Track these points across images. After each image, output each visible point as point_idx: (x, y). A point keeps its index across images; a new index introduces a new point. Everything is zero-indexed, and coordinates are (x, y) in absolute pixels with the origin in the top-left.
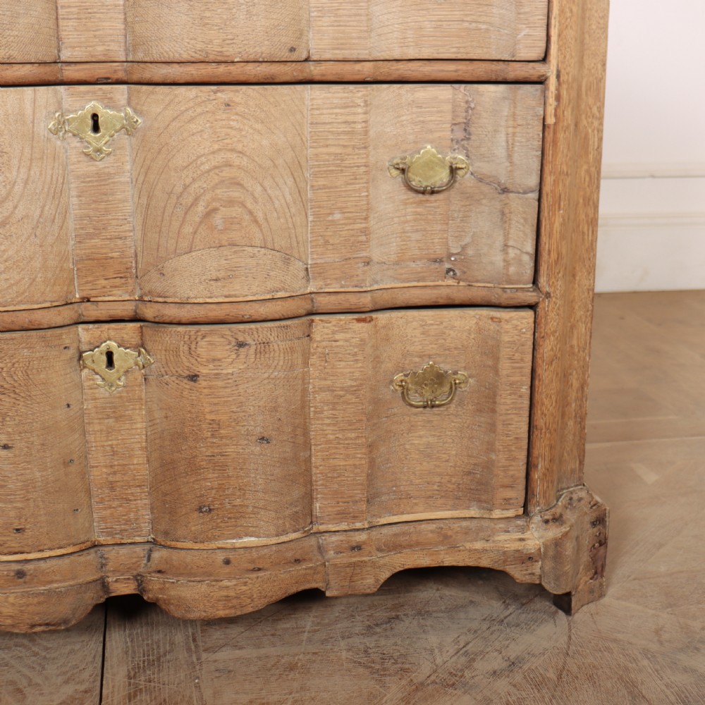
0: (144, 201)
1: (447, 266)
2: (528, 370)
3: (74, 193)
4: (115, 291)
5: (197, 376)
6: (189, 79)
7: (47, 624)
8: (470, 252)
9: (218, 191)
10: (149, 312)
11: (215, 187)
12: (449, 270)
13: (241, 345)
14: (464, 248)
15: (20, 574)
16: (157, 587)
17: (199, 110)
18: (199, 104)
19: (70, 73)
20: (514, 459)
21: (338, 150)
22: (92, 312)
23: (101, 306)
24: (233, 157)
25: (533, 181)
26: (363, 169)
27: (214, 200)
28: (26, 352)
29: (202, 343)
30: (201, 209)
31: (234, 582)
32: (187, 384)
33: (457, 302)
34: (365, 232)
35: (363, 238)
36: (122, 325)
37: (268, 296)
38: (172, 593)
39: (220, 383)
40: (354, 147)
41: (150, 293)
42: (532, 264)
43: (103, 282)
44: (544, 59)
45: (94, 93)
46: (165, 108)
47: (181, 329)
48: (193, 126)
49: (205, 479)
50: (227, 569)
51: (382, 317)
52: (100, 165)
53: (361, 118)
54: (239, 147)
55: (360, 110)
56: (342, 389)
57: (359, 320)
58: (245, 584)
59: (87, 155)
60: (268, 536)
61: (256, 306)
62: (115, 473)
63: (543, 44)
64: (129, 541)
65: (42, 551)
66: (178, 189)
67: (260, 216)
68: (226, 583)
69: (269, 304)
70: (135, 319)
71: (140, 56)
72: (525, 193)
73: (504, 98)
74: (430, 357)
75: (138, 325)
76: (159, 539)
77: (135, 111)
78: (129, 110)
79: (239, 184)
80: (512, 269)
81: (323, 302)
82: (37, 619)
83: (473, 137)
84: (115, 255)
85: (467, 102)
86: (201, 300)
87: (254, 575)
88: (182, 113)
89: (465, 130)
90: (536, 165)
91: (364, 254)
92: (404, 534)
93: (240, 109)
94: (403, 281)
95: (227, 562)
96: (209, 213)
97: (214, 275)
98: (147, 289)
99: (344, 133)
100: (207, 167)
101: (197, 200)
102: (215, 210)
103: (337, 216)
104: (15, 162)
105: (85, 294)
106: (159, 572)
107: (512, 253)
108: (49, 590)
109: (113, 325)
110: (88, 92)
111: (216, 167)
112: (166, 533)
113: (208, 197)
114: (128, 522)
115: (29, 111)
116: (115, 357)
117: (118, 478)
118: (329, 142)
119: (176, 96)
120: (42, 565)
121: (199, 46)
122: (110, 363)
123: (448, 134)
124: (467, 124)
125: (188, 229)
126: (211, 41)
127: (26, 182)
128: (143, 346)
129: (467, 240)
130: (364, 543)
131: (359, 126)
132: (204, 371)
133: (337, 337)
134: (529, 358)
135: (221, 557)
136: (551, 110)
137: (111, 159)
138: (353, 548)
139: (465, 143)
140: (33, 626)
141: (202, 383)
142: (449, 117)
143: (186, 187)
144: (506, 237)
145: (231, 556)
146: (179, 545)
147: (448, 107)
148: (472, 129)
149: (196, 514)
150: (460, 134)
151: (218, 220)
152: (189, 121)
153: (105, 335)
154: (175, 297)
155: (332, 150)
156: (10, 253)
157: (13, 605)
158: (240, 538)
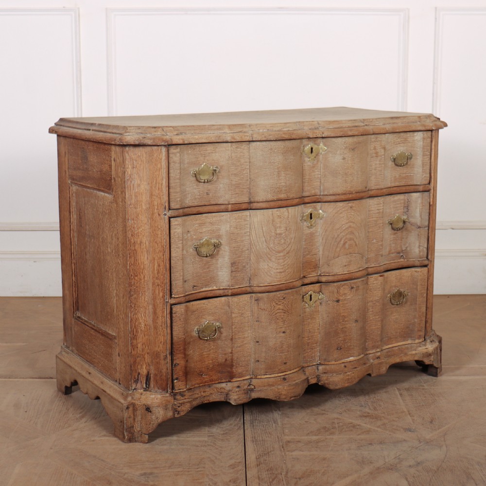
0: (324, 241)
1: (401, 254)
2: (426, 288)
3: (304, 240)
4: (313, 273)
5: (339, 300)
6: (341, 200)
7: (295, 396)
8: (408, 249)
9: (347, 236)
10: (324, 279)
11: (347, 235)
12: (402, 256)
13: (352, 288)
14: (407, 248)
15: (284, 379)
16: (325, 378)
17: (343, 210)
18: (344, 208)
19: (306, 200)
20: (422, 320)
21: (375, 219)
22: (306, 281)
23: (308, 279)
24: (351, 224)
25: (427, 224)
26: (382, 224)
27: (346, 239)
28: (292, 297)
29: (342, 289)
30: (342, 242)
31: (350, 373)
32: (336, 304)
33: (404, 267)
34: (382, 245)
35: (381, 248)
36: (315, 285)
37: (358, 270)
38: (331, 380)
39: (346, 302)
40: (380, 217)
41: (324, 272)
42: (426, 251)
43: (310, 270)
44: (429, 183)
45: (311, 206)
46: (333, 210)
47: (335, 284)
48: (341, 215)
49: (340, 337)
50: (346, 369)
51: (386, 274)
52: (311, 230)
53: (382, 208)
54: (353, 221)
55: (382, 205)
56: (375, 301)
57: (381, 276)
58: (353, 373)
59: (308, 227)
60: (357, 356)
61: (355, 273)
62: (309, 339)
63: (429, 179)
64: (312, 364)
65: (291, 370)
66: (336, 236)
67: (357, 243)
68: (348, 373)
69: (359, 273)
70: (318, 282)
71: (326, 193)
72: (425, 228)
73: (419, 197)
74: (397, 287)
75: (319, 284)
76: (322, 362)
77: (323, 211)
78: (320, 211)
79: (353, 233)
80: (421, 253)
81: (370, 270)
82: (292, 395)
83: (409, 211)
84: (313, 260)
85: (408, 199)
86: (340, 273)
87: (355, 370)
88: (339, 211)
89: (407, 208)
90: (427, 218)
91: (381, 253)
92: (389, 351)
93: (354, 208)
94: (389, 261)
95: (345, 367)
96: (344, 244)
97: (345, 264)
98: (323, 271)
99: (377, 213)
100: (344, 228)
101: (341, 239)
102: (346, 242)
103: (375, 241)
104: (292, 232)
105: (304, 275)
106: (325, 373)
107: (421, 248)
108: (296, 383)
109: (312, 285)
110: (310, 206)
111: (347, 228)
112: (325, 360)
113: (345, 238)
114: (312, 357)
115: (296, 214)
116: (312, 297)
117: (310, 341)
118: (374, 216)
119: (337, 206)
120: (290, 375)
121: (344, 189)
122: (311, 299)
123: (402, 210)
124: (408, 207)
125: (338, 249)
126: (347, 187)
127: (294, 238)
128: (320, 292)
129: (407, 245)
130: (380, 356)
131: (381, 210)
132: (341, 298)
133: (375, 282)
134: (426, 284)
135: (343, 365)
136: (431, 200)
137: (314, 228)
138: (377, 358)
139: (407, 213)
140: (291, 398)
141: (341, 302)
142: (403, 205)
143: (338, 235)
144: (420, 243)
145: (345, 364)
146: (330, 363)
147: (402, 201)
148: (409, 208)
149: (336, 351)
150: (406, 210)
151: (347, 246)
152: (340, 214)
153: (310, 289)
154: (332, 273)
155: (374, 219)
156: (289, 263)
157: (286, 390)
158: (349, 358)
